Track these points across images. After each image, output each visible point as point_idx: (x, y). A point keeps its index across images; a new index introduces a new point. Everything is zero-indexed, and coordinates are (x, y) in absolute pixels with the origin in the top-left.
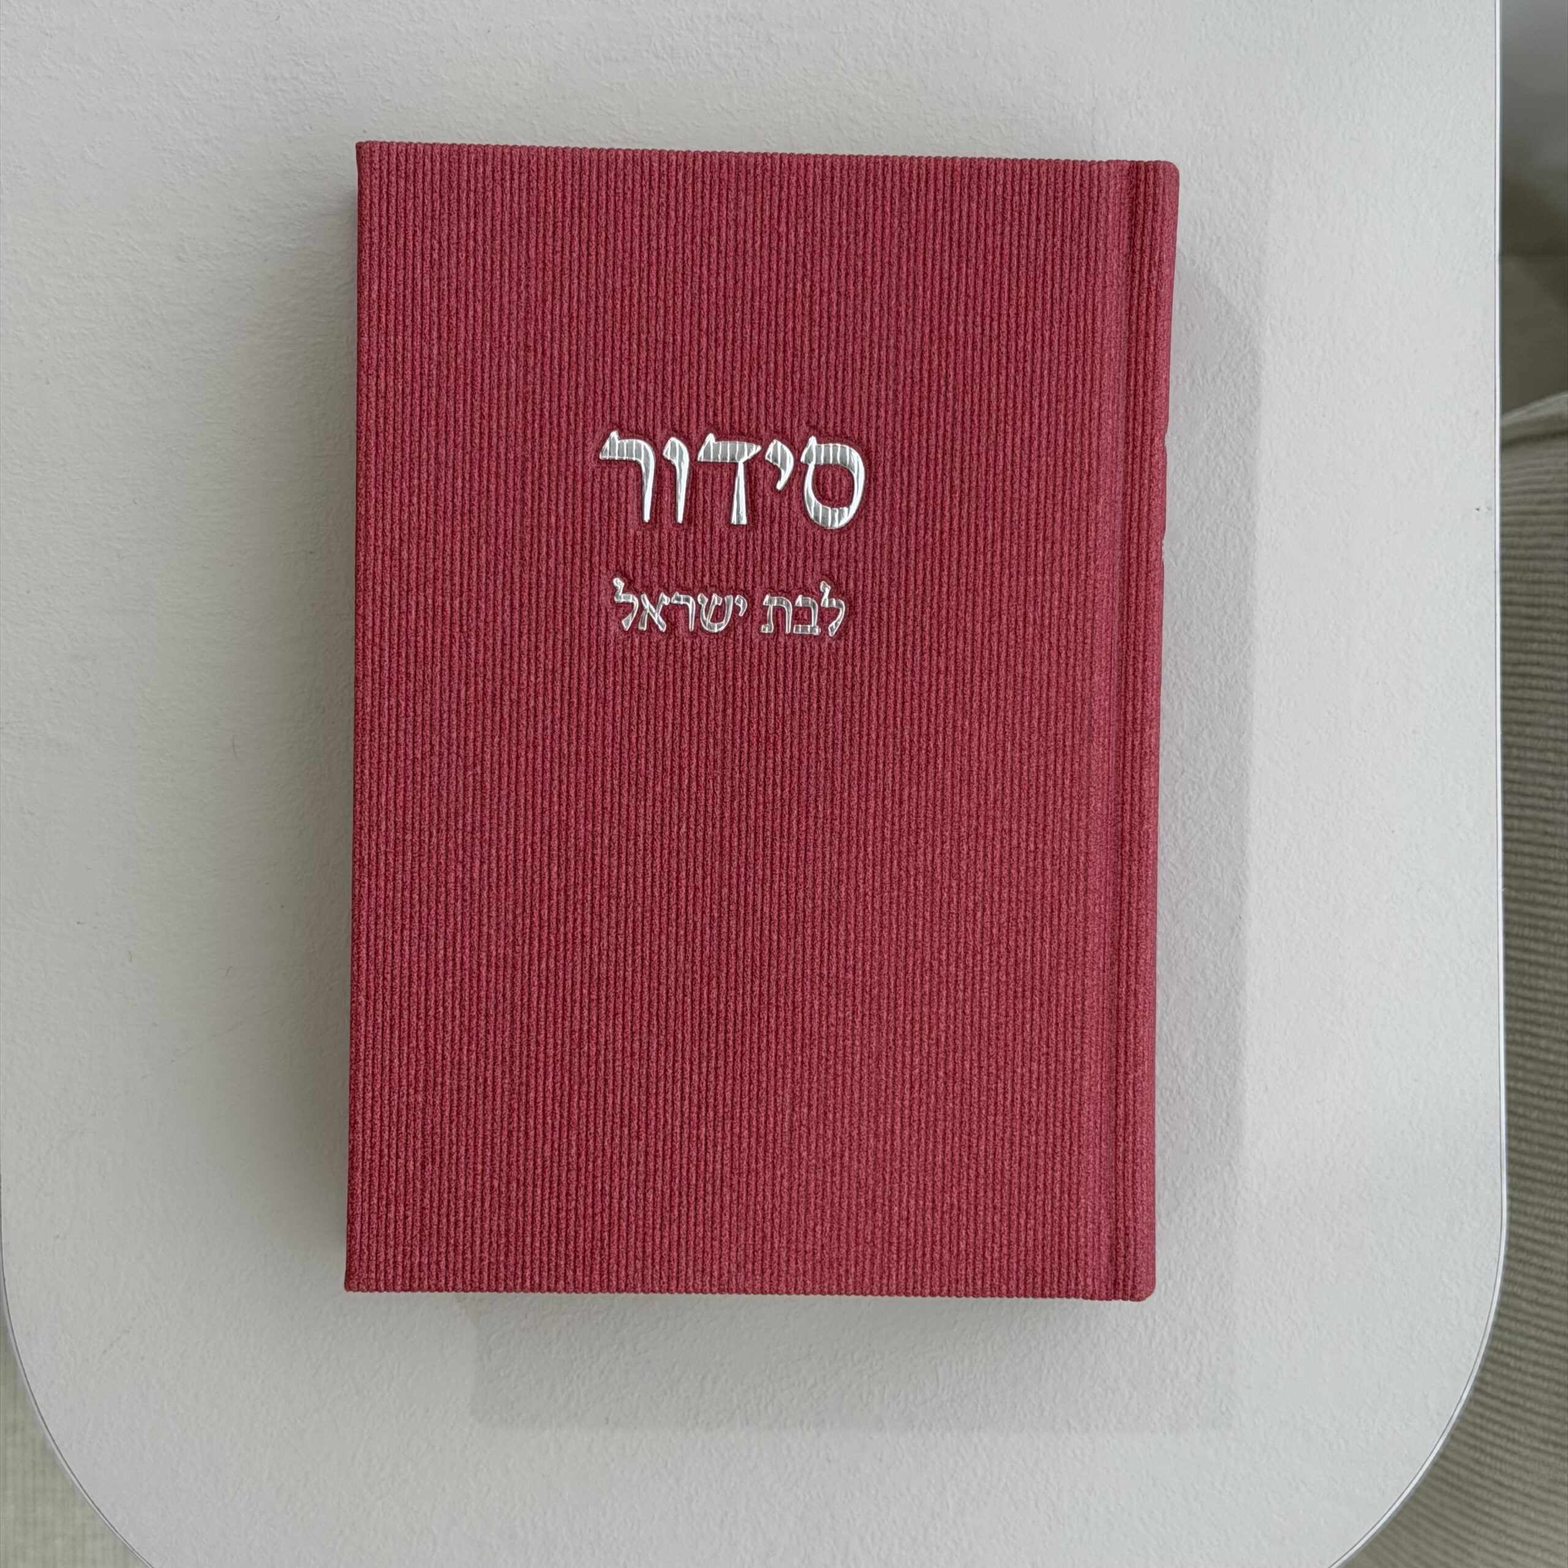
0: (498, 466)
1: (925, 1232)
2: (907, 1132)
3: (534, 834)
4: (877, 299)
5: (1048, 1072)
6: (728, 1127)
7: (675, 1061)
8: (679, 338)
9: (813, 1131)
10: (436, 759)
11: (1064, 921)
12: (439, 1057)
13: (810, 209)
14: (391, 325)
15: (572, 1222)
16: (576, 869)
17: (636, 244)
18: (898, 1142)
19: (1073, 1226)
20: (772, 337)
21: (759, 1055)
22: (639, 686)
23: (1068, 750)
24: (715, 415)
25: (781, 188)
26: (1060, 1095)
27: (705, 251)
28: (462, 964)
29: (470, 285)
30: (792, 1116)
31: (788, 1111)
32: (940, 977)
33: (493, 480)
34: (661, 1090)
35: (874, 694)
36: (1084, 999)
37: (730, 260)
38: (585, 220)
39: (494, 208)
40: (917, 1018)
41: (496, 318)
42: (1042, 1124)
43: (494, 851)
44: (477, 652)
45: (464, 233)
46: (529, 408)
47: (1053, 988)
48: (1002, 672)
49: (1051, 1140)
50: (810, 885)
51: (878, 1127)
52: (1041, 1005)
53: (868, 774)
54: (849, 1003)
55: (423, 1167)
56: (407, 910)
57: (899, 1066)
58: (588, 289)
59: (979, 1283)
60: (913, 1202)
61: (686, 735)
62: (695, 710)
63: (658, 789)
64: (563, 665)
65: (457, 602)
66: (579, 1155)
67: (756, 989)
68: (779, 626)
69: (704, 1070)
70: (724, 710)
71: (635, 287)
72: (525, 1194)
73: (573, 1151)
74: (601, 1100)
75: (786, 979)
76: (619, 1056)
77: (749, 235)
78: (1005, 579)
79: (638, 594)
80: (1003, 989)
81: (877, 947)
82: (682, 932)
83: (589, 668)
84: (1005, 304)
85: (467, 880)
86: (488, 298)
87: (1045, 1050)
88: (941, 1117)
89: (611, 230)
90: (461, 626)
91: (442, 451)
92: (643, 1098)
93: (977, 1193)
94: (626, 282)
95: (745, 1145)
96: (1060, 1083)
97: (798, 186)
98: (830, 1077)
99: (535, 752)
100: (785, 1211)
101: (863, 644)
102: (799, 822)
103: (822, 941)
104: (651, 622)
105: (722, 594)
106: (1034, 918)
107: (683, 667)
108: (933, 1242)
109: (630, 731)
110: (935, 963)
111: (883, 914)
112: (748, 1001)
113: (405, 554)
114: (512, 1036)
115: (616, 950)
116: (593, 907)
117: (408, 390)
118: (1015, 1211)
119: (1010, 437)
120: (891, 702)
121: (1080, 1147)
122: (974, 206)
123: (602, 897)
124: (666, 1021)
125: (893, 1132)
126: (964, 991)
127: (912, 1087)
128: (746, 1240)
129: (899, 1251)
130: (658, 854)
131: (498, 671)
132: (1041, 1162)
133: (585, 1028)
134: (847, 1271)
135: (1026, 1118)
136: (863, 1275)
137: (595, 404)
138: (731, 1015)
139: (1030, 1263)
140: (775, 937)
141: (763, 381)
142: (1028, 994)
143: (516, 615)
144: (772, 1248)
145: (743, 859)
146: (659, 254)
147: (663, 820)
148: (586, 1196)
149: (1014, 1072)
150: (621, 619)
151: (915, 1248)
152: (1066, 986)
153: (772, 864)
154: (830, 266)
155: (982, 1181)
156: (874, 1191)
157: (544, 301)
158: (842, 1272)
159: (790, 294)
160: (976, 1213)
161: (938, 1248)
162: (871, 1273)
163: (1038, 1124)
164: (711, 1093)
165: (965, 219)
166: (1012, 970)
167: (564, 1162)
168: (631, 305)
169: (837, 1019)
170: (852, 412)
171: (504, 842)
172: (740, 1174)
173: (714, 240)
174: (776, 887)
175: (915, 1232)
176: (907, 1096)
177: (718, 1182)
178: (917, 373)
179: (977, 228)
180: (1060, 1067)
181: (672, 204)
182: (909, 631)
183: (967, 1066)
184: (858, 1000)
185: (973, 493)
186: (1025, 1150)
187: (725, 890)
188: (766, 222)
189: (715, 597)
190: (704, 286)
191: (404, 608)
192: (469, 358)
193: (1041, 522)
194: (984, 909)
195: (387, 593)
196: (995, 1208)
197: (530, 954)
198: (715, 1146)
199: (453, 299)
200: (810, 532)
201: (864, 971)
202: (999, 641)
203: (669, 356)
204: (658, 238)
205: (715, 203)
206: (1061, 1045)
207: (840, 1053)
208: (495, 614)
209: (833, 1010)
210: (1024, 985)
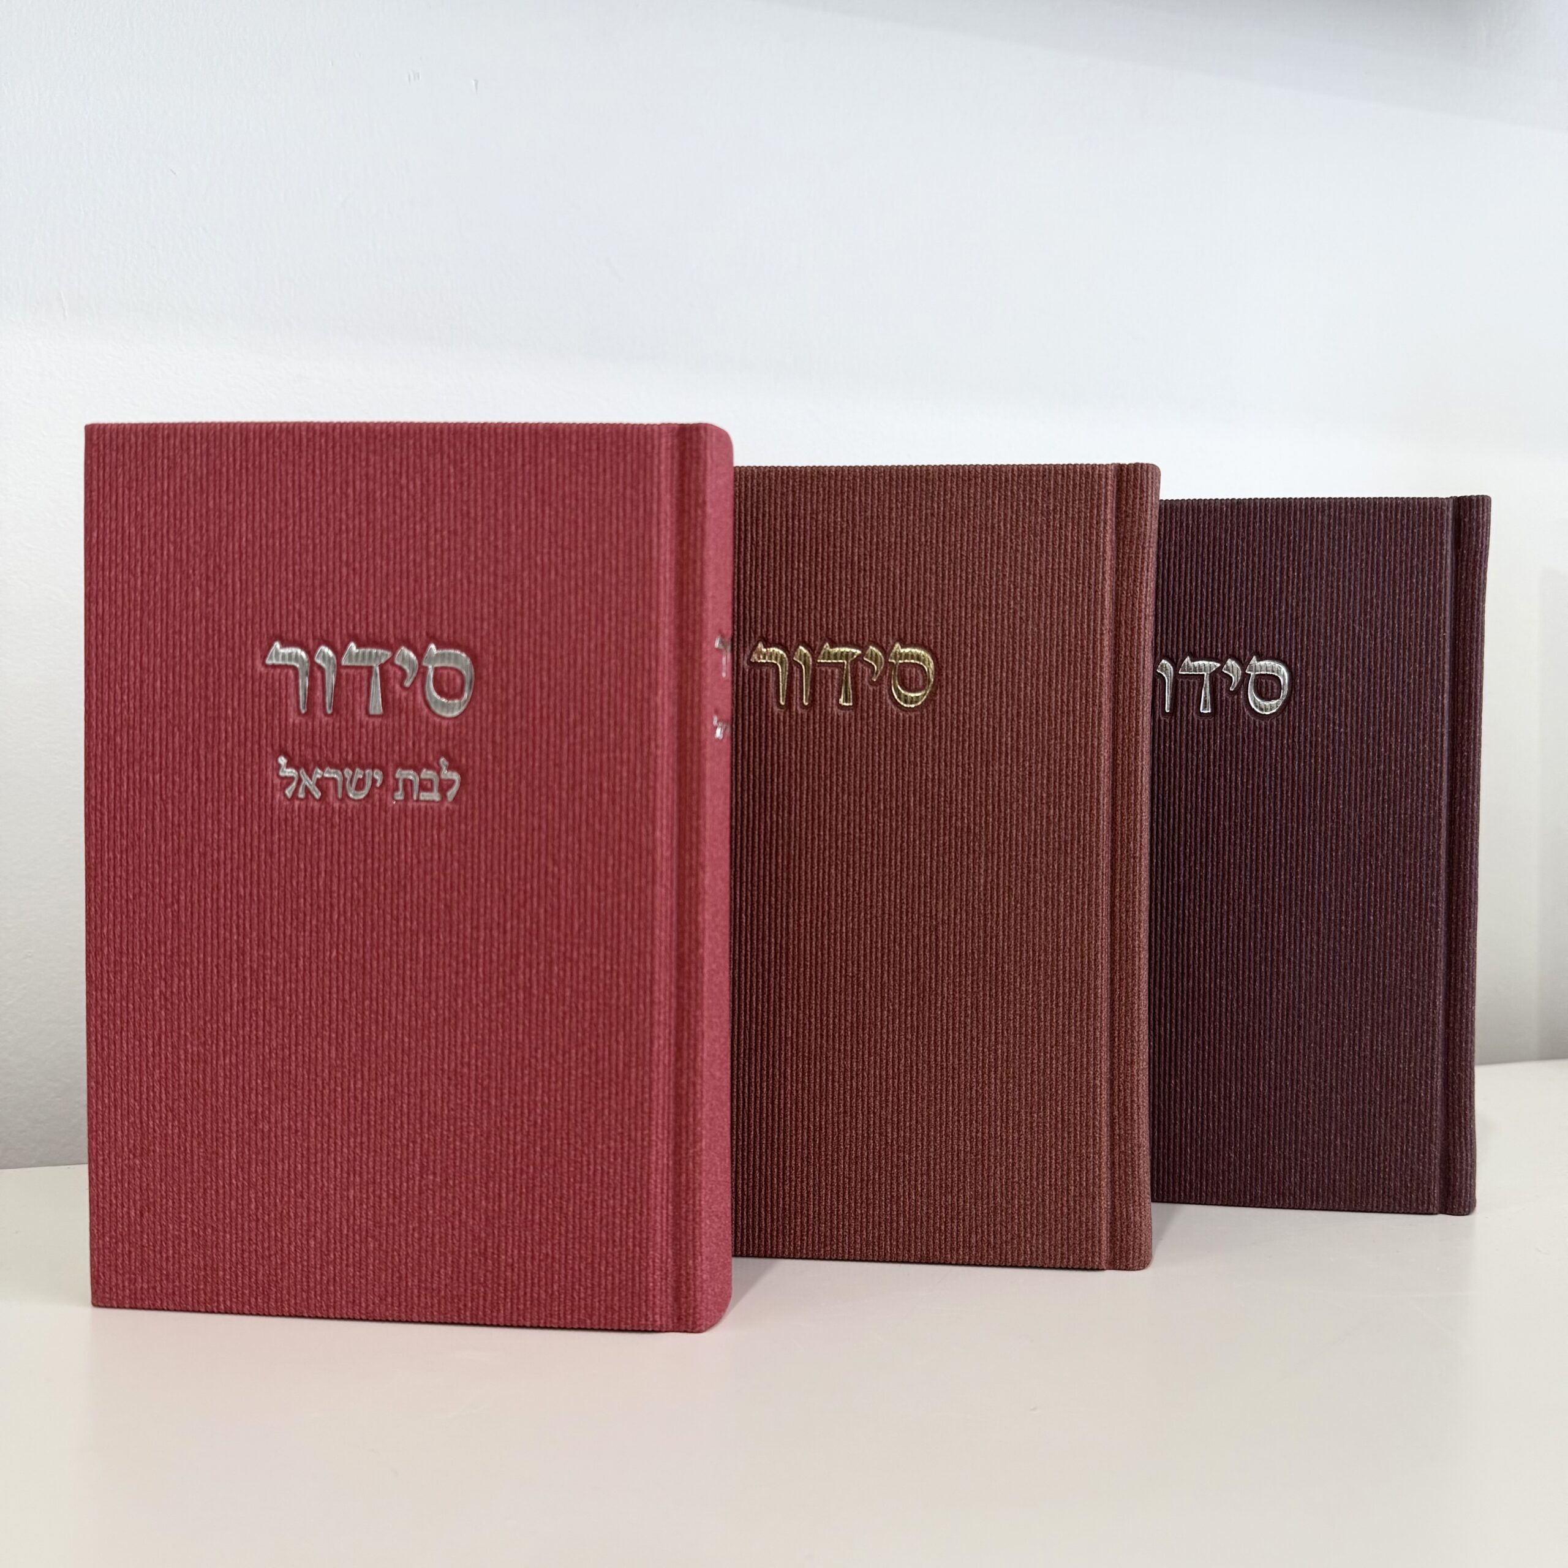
0: (187, 671)
1: (526, 1275)
2: (511, 1196)
3: (219, 958)
4: (479, 536)
5: (622, 1148)
6: (371, 1190)
7: (329, 1137)
8: (324, 568)
9: (437, 1194)
10: (143, 899)
11: (634, 1027)
12: (151, 1131)
13: (425, 466)
14: (107, 563)
15: (253, 1261)
16: (251, 985)
17: (290, 495)
18: (504, 1204)
19: (644, 1274)
20: (397, 566)
21: (395, 1133)
22: (299, 841)
23: (636, 891)
24: (354, 628)
25: (402, 449)
26: (632, 1167)
27: (344, 500)
28: (166, 1058)
29: (165, 531)
30: (420, 1181)
31: (417, 1178)
32: (536, 1071)
33: (183, 681)
34: (319, 1160)
35: (483, 848)
36: (651, 1090)
37: (363, 507)
38: (251, 478)
39: (182, 470)
40: (519, 1104)
41: (184, 556)
42: (618, 1191)
43: (188, 972)
44: (173, 815)
45: (159, 490)
46: (210, 625)
47: (626, 1081)
48: (584, 829)
49: (625, 1203)
50: (433, 997)
51: (488, 1191)
52: (617, 1094)
53: (478, 910)
54: (465, 1091)
55: (142, 1215)
56: (125, 1016)
57: (505, 1142)
58: (253, 531)
59: (569, 1317)
60: (516, 1252)
61: (335, 880)
62: (342, 861)
63: (314, 922)
64: (239, 826)
65: (157, 777)
66: (257, 1208)
67: (392, 1080)
68: (407, 795)
69: (352, 1144)
70: (365, 861)
71: (290, 528)
72: (217, 1238)
73: (253, 1206)
74: (273, 1167)
75: (416, 1073)
76: (286, 1133)
77: (377, 486)
78: (585, 756)
79: (297, 769)
80: (587, 1081)
81: (487, 1048)
82: (334, 1035)
83: (259, 827)
84: (580, 538)
85: (168, 993)
86: (178, 540)
87: (620, 1130)
88: (538, 1184)
89: (271, 484)
90: (161, 795)
91: (145, 659)
92: (305, 1166)
93: (567, 1245)
94: (283, 525)
95: (384, 1204)
96: (632, 1157)
97: (415, 447)
98: (451, 1151)
99: (218, 893)
100: (416, 1257)
101: (473, 807)
102: (424, 948)
103: (443, 1042)
104: (307, 791)
105: (363, 768)
106: (611, 1024)
107: (332, 826)
108: (533, 1284)
109: (292, 877)
110: (533, 1061)
111: (491, 1021)
112: (386, 1090)
113: (118, 739)
114: (204, 1116)
115: (283, 1050)
116: (264, 1015)
117: (119, 613)
118: (597, 1260)
119: (586, 643)
120: (496, 853)
121: (648, 1209)
122: (554, 460)
123: (271, 1007)
124: (322, 1106)
125: (500, 1195)
126: (556, 1082)
127: (515, 1160)
128: (386, 1279)
129: (505, 1290)
130: (314, 974)
131: (189, 830)
132: (618, 1221)
133: (260, 1110)
134: (465, 1305)
135: (605, 1185)
136: (477, 1309)
137: (261, 620)
138: (372, 1102)
139: (609, 1303)
140: (406, 1039)
141: (391, 600)
142: (606, 1085)
143: (203, 787)
144: (407, 1286)
145: (381, 977)
146: (307, 504)
147: (318, 947)
148: (263, 1241)
149: (595, 1148)
150: (285, 789)
151: (518, 1289)
152: (637, 1079)
153: (404, 981)
154: (442, 510)
155: (571, 1236)
156: (486, 1242)
157: (221, 541)
158: (461, 1306)
159: (411, 533)
160: (566, 1261)
161: (536, 1289)
162: (484, 1307)
163: (615, 1190)
164: (357, 1163)
165: (547, 471)
166: (593, 1066)
167: (246, 1215)
168: (287, 543)
169: (456, 1104)
170: (462, 624)
171: (196, 964)
172: (380, 1227)
173: (350, 491)
174: (407, 999)
175: (519, 1275)
176: (511, 1166)
177: (364, 1233)
178: (512, 594)
179: (557, 479)
180: (632, 1145)
181: (317, 464)
182: (510, 797)
183: (559, 1142)
184: (472, 1089)
185: (558, 688)
186: (605, 1212)
187: (367, 1003)
188: (391, 476)
189: (358, 770)
190: (344, 527)
191: (118, 781)
192: (165, 587)
193: (612, 710)
194: (571, 1017)
195: (105, 770)
196: (581, 1257)
197: (217, 1051)
198: (361, 1204)
199: (152, 542)
200: (431, 720)
201: (477, 1067)
202: (581, 805)
203: (317, 583)
204: (307, 491)
205: (350, 461)
206: (633, 1127)
207: (458, 1132)
208: (187, 787)
209: (452, 1097)
210: (603, 1079)
